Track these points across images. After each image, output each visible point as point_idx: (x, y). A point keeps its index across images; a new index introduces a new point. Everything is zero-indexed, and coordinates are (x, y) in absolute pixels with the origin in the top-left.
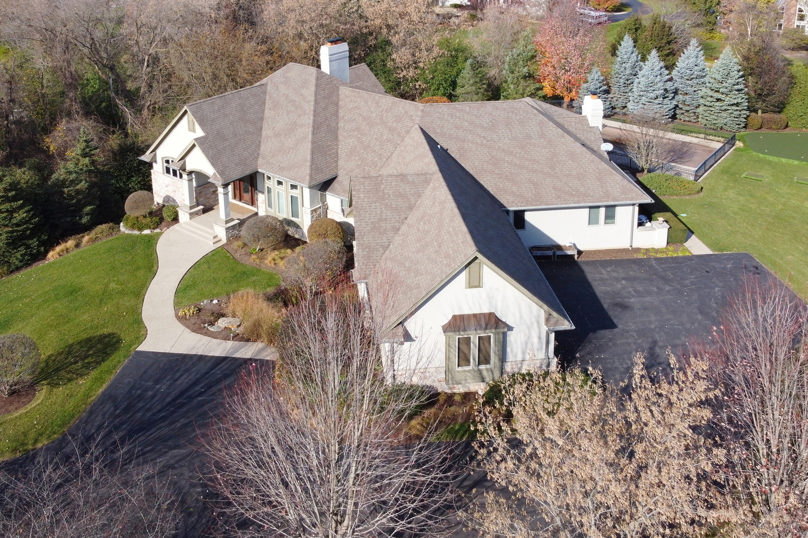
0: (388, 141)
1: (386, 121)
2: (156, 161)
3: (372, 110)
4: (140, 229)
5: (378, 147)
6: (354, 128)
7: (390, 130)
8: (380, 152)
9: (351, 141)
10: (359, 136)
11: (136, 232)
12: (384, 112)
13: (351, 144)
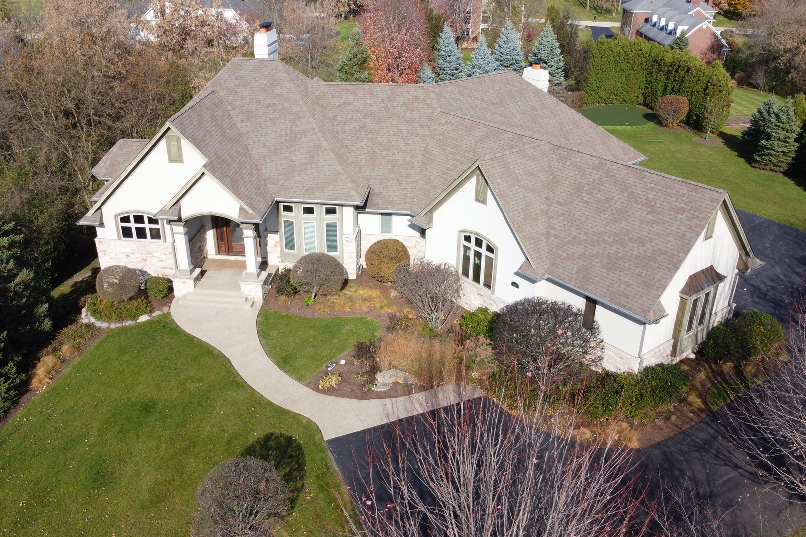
0: (411, 135)
1: (395, 112)
2: (102, 225)
3: (368, 102)
4: (134, 317)
5: (403, 144)
6: (358, 128)
7: (406, 121)
8: (409, 149)
9: (362, 144)
10: (370, 136)
11: (129, 323)
12: (386, 103)
13: (365, 147)
